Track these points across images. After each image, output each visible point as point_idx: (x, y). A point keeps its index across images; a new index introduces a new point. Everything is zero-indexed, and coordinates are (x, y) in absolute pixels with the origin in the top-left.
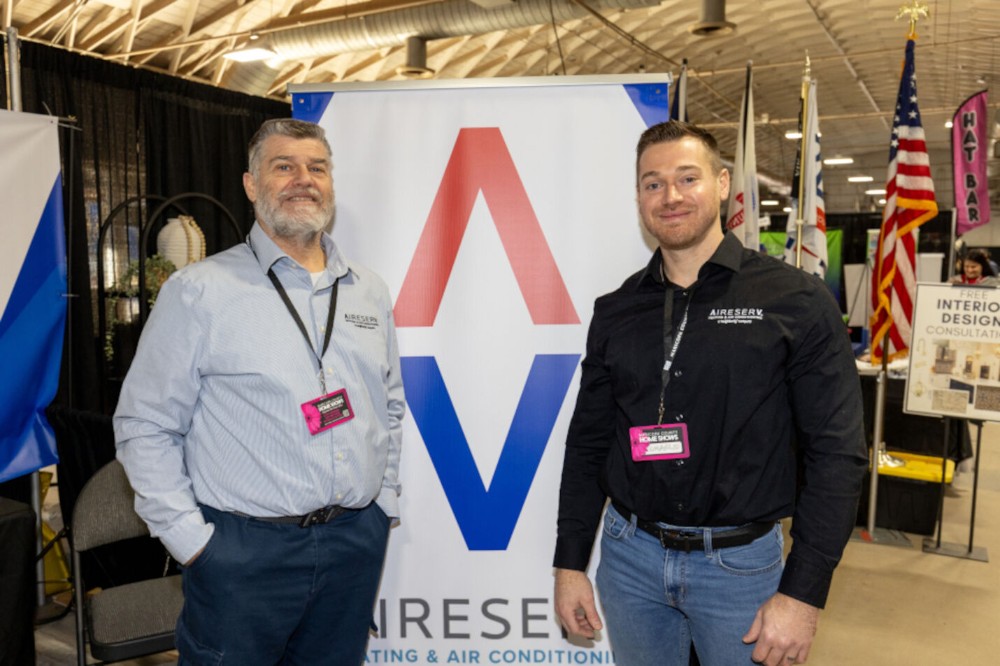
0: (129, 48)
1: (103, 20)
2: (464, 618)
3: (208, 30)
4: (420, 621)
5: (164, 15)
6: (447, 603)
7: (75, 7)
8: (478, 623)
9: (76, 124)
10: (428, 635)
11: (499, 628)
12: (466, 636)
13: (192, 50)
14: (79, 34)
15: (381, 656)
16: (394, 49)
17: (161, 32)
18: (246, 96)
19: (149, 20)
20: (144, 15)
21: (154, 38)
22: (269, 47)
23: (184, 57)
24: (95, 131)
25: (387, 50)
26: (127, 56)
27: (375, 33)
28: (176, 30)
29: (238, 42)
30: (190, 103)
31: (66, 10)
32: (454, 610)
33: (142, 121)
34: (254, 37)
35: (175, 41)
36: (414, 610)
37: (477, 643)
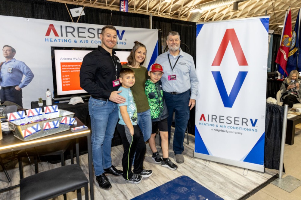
0: (170, 12)
1: (165, 5)
2: (223, 119)
3: (187, 5)
4: (215, 119)
5: (177, 3)
6: (220, 116)
7: (160, 3)
8: (225, 121)
9: (161, 31)
10: (216, 122)
11: (230, 122)
12: (223, 123)
13: (183, 10)
14: (161, 9)
15: (208, 125)
16: (231, 5)
17: (177, 7)
18: (192, 22)
19: (174, 4)
20: (173, 4)
21: (176, 8)
22: (200, 9)
23: (182, 12)
24: (164, 32)
25: (229, 6)
26: (170, 13)
27: (225, 2)
28: (180, 6)
29: (193, 8)
30: (181, 24)
31: (158, 5)
32: (221, 118)
33: (172, 29)
34: (196, 7)
35: (180, 9)
36: (214, 117)
37: (225, 124)
